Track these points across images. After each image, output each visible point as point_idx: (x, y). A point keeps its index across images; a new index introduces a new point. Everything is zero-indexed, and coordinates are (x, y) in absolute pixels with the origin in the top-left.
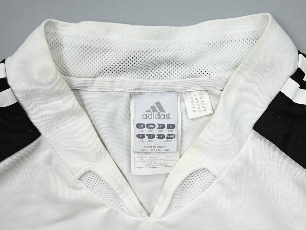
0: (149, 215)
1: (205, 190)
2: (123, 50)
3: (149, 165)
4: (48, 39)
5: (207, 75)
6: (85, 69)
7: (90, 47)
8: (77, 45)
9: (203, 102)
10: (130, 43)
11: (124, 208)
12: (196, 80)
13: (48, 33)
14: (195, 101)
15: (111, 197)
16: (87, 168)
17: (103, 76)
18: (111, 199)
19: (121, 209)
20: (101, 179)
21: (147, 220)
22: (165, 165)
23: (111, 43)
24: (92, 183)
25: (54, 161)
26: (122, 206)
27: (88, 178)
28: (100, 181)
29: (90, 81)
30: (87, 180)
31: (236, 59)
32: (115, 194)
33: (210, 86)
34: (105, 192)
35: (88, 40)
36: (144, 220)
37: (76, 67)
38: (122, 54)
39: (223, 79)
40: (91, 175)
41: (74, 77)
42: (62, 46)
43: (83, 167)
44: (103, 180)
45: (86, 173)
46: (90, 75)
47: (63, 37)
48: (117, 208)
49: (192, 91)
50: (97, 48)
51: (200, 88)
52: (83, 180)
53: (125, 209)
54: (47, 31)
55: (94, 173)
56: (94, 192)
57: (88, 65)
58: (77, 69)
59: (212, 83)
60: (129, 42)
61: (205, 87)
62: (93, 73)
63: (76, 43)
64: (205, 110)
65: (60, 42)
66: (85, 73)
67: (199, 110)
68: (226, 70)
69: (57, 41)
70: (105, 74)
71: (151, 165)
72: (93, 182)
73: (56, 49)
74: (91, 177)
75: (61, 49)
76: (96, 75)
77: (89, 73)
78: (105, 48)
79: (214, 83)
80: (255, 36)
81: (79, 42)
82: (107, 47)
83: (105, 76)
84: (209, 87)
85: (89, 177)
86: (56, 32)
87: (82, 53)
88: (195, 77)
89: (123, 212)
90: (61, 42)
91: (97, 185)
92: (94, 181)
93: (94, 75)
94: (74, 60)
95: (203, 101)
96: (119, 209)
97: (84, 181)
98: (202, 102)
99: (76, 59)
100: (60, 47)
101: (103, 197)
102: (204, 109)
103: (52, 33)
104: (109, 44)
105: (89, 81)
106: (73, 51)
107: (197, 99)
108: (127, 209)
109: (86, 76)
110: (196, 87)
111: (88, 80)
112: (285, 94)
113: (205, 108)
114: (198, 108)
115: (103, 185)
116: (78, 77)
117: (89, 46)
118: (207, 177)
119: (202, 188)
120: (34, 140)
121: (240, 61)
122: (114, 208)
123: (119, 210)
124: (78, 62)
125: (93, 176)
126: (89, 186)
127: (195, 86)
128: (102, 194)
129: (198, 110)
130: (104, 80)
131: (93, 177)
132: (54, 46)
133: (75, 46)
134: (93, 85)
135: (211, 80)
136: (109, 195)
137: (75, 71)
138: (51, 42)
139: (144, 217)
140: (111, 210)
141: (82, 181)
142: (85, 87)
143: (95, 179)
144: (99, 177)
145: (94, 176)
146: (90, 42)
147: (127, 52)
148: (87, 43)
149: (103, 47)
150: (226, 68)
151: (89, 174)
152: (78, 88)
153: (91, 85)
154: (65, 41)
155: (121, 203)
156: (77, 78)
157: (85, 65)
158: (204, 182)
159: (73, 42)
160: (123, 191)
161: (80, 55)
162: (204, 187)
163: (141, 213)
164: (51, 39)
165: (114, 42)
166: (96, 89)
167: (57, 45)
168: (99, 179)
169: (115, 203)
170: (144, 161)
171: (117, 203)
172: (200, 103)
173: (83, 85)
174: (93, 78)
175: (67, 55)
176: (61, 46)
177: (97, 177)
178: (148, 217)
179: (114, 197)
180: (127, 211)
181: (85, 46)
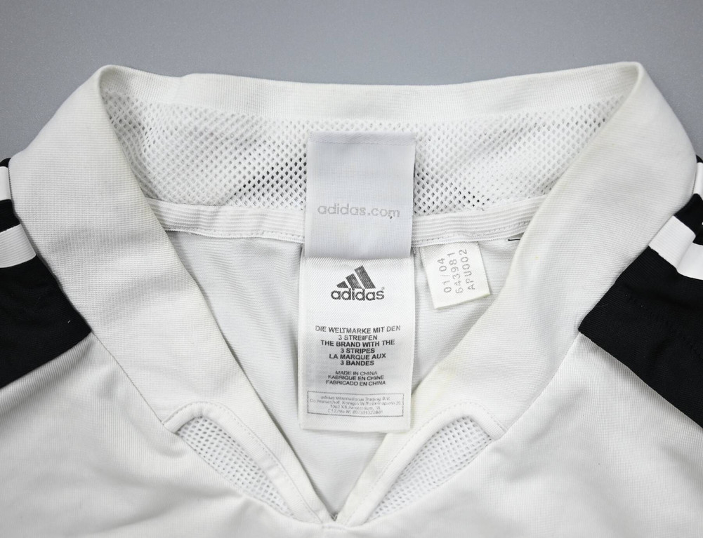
0: (334, 516)
1: (464, 466)
2: (287, 142)
3: (341, 409)
4: (110, 112)
5: (477, 205)
6: (198, 184)
7: (212, 134)
8: (180, 128)
9: (468, 270)
10: (304, 126)
11: (277, 501)
12: (452, 217)
13: (111, 98)
14: (449, 267)
15: (248, 474)
16: (195, 409)
17: (240, 203)
18: (250, 478)
19: (269, 502)
20: (225, 434)
21: (330, 527)
22: (377, 412)
23: (259, 124)
24: (206, 443)
25: (120, 391)
26: (273, 497)
27: (196, 430)
28: (223, 437)
29: (208, 214)
30: (193, 434)
31: (546, 170)
32: (257, 468)
33: (486, 231)
34: (235, 463)
35: (208, 117)
36: (323, 527)
37: (178, 179)
38: (287, 151)
39: (514, 213)
40: (203, 425)
41: (171, 201)
42: (143, 128)
43: (185, 407)
44: (230, 437)
45: (193, 419)
46: (208, 199)
47: (146, 109)
48: (261, 500)
49: (443, 243)
50: (229, 137)
51: (461, 236)
52: (186, 436)
53: (279, 504)
54: (107, 93)
55: (211, 420)
56: (209, 464)
57: (204, 175)
58: (178, 184)
59: (490, 223)
60: (301, 124)
61: (474, 233)
62: (217, 194)
63: (178, 125)
64: (472, 288)
65: (138, 120)
66: (198, 193)
67: (458, 287)
68: (523, 193)
69: (131, 117)
70: (245, 198)
71: (345, 410)
72: (207, 440)
73: (129, 135)
74: (203, 429)
75: (141, 137)
76: (222, 199)
77: (208, 194)
78: (247, 136)
79: (494, 222)
80: (594, 116)
81: (185, 122)
82: (252, 136)
83: (246, 203)
84: (482, 232)
85: (200, 430)
86: (130, 96)
87: (192, 148)
88: (451, 210)
89: (276, 509)
90: (140, 118)
91: (217, 446)
92: (209, 438)
93: (218, 198)
94: (173, 163)
95: (467, 267)
96: (266, 502)
97: (188, 438)
98: (465, 271)
99: (177, 161)
100: (139, 132)
101: (231, 475)
102: (470, 284)
103: (120, 99)
104: (256, 128)
105: (204, 213)
106: (172, 142)
107: (455, 262)
108: (285, 504)
109: (200, 200)
110: (451, 235)
111: (203, 211)
112: (661, 254)
113: (472, 283)
114: (456, 283)
115: (231, 448)
116: (180, 202)
117: (209, 132)
118: (471, 437)
119: (458, 462)
120: (76, 344)
121: (558, 175)
122: (254, 500)
123: (265, 505)
124: (181, 168)
125: (209, 426)
126: (198, 449)
127: (449, 233)
128: (228, 468)
129: (454, 288)
130: (242, 211)
131: (208, 429)
132: (125, 129)
133: (175, 132)
134: (214, 223)
135: (489, 215)
136: (244, 470)
137: (173, 188)
138: (119, 119)
139: (322, 522)
140: (246, 505)
141: (182, 437)
142: (195, 226)
143: (211, 434)
144: (221, 430)
145: (211, 428)
146: (212, 123)
147: (298, 145)
148: (206, 124)
149: (242, 136)
150: (521, 188)
151: (198, 422)
152: (179, 227)
153: (210, 223)
154: (151, 118)
155: (271, 488)
156: (177, 205)
157: (197, 175)
158: (463, 447)
159: (172, 122)
160: (277, 462)
161: (187, 152)
162: (464, 459)
163: (316, 512)
164: (119, 113)
165: (266, 122)
166: (220, 233)
167: (131, 126)
168: (221, 433)
169: (257, 489)
170: (330, 400)
171: (261, 489)
172: (461, 271)
173: (192, 221)
174: (215, 205)
175: (157, 151)
176: (141, 130)
177: (216, 430)
178: (331, 523)
179: (256, 473)
180: (285, 508)
181: (199, 130)
